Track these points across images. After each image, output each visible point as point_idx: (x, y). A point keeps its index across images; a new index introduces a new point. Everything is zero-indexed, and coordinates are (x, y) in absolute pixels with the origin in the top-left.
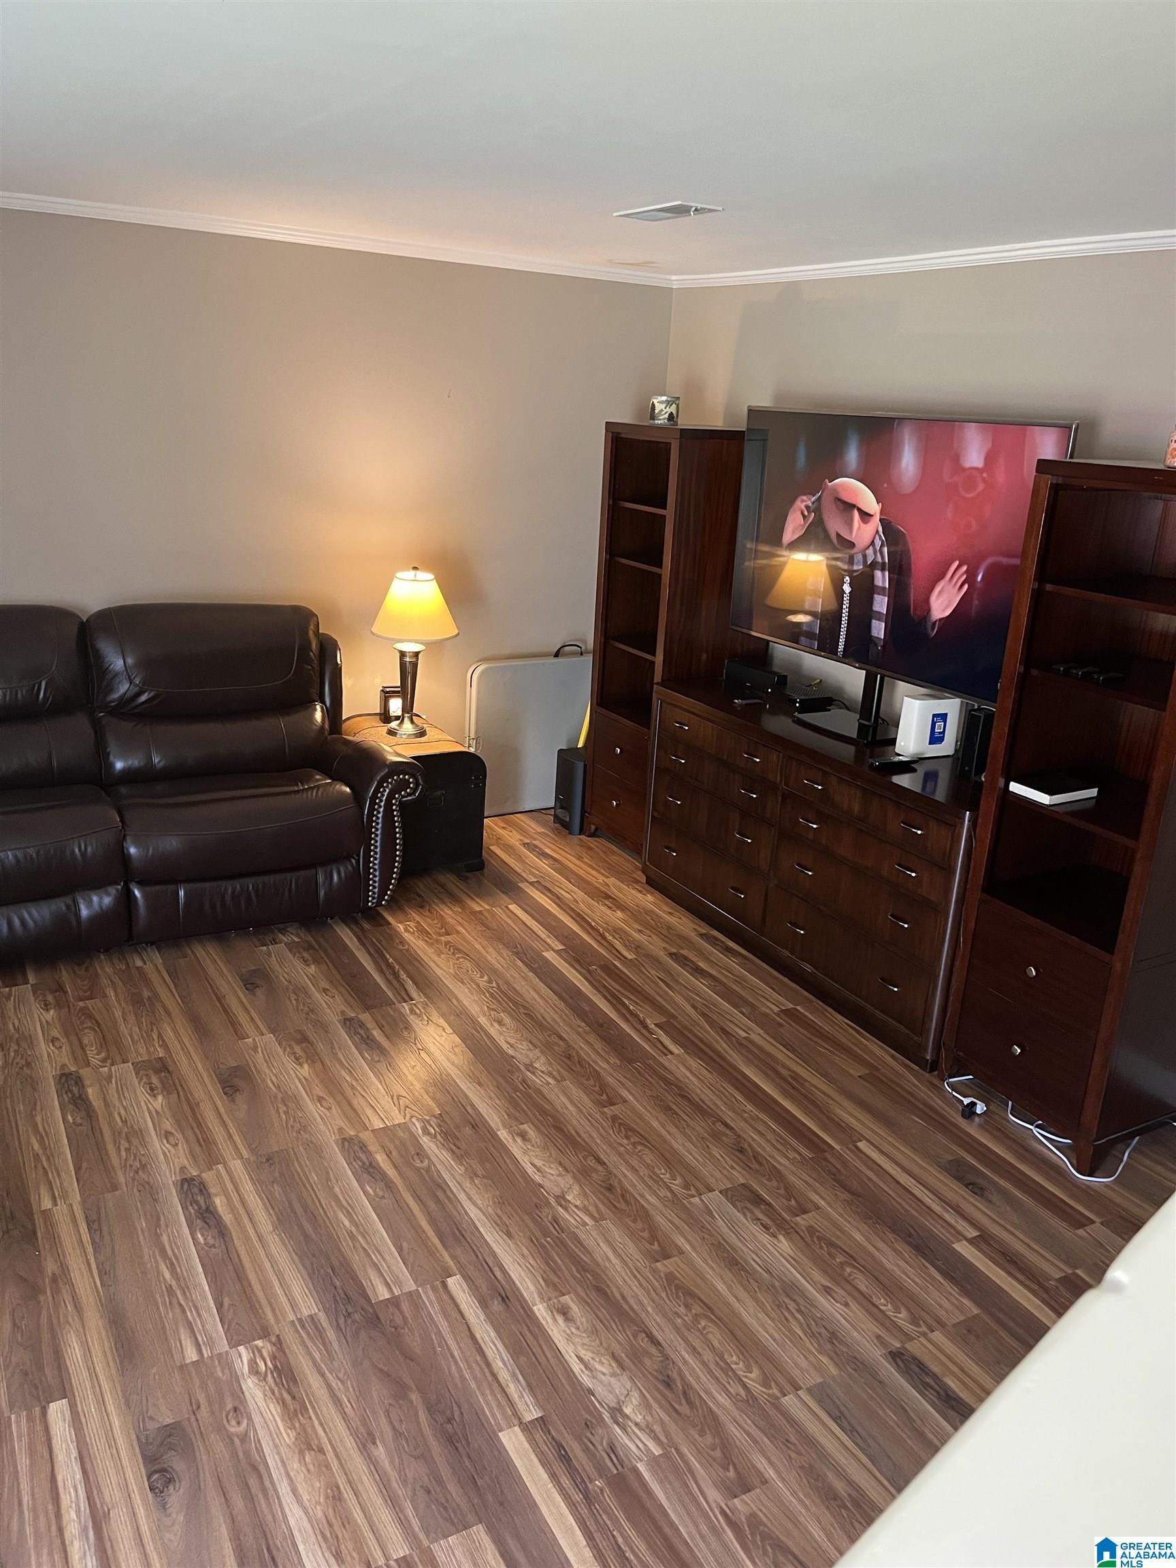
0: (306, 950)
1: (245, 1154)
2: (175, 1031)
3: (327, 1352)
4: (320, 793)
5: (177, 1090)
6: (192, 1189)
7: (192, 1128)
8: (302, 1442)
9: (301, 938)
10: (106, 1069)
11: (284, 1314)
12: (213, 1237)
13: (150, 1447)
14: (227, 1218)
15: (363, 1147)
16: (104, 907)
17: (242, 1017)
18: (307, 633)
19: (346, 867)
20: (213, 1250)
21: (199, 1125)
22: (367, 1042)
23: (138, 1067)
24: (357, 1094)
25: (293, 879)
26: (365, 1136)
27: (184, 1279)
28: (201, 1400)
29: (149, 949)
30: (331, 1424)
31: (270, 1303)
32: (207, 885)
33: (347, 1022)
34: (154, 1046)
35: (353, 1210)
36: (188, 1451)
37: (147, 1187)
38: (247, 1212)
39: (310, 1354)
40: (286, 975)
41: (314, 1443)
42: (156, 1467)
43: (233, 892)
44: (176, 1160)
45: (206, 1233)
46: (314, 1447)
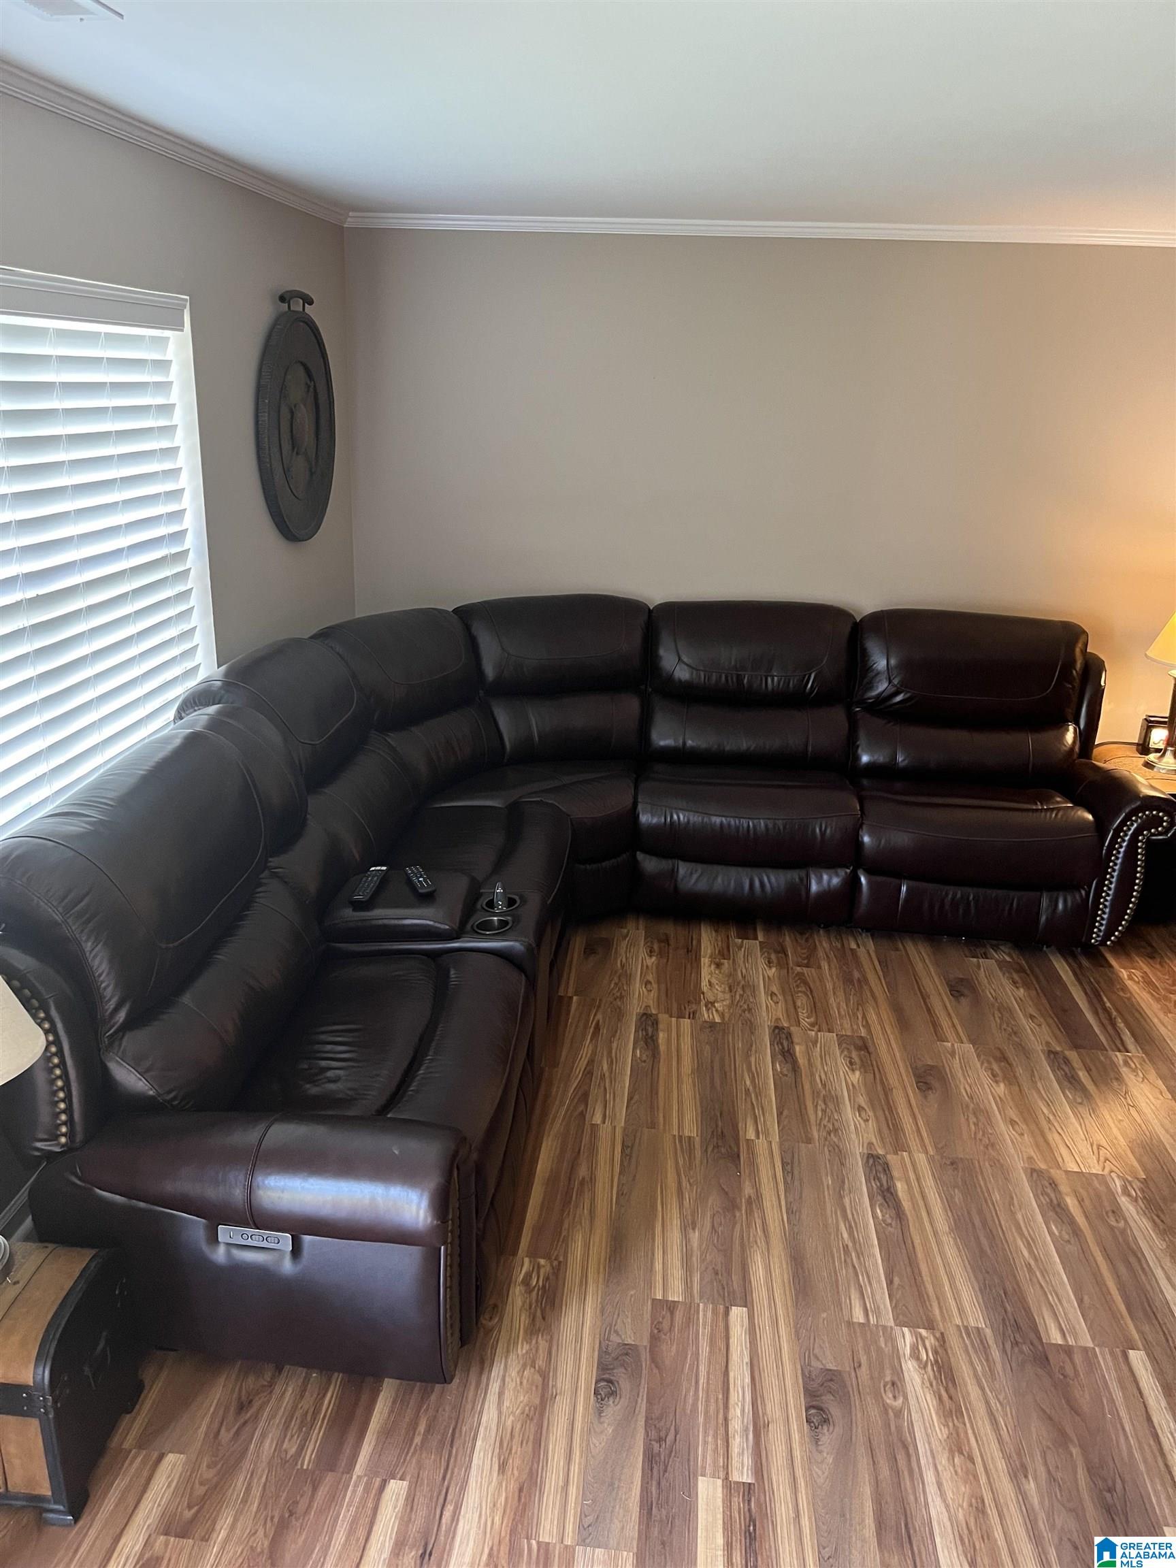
0: (1017, 972)
1: (931, 1151)
2: (879, 1015)
3: (990, 1370)
4: (1059, 816)
5: (874, 1071)
6: (876, 1165)
7: (884, 1111)
8: (953, 1442)
9: (1013, 959)
10: (813, 1033)
11: (951, 1316)
12: (890, 1216)
13: (812, 1383)
14: (906, 1205)
15: (1054, 1184)
16: (832, 886)
17: (945, 1022)
18: (1074, 651)
19: (1075, 897)
20: (890, 1228)
21: (890, 1109)
22: (1070, 1080)
23: (842, 1040)
24: (1053, 1129)
25: (1016, 897)
26: (1056, 1174)
27: (860, 1245)
28: (862, 1361)
29: (864, 935)
30: (984, 1438)
31: (938, 1298)
32: (931, 886)
33: (1052, 1054)
34: (858, 1025)
35: (1034, 1243)
36: (845, 1400)
37: (837, 1150)
38: (925, 1205)
39: (972, 1364)
40: (992, 991)
41: (966, 1449)
42: (814, 1403)
43: (953, 899)
44: (865, 1135)
45: (884, 1211)
46: (965, 1453)
